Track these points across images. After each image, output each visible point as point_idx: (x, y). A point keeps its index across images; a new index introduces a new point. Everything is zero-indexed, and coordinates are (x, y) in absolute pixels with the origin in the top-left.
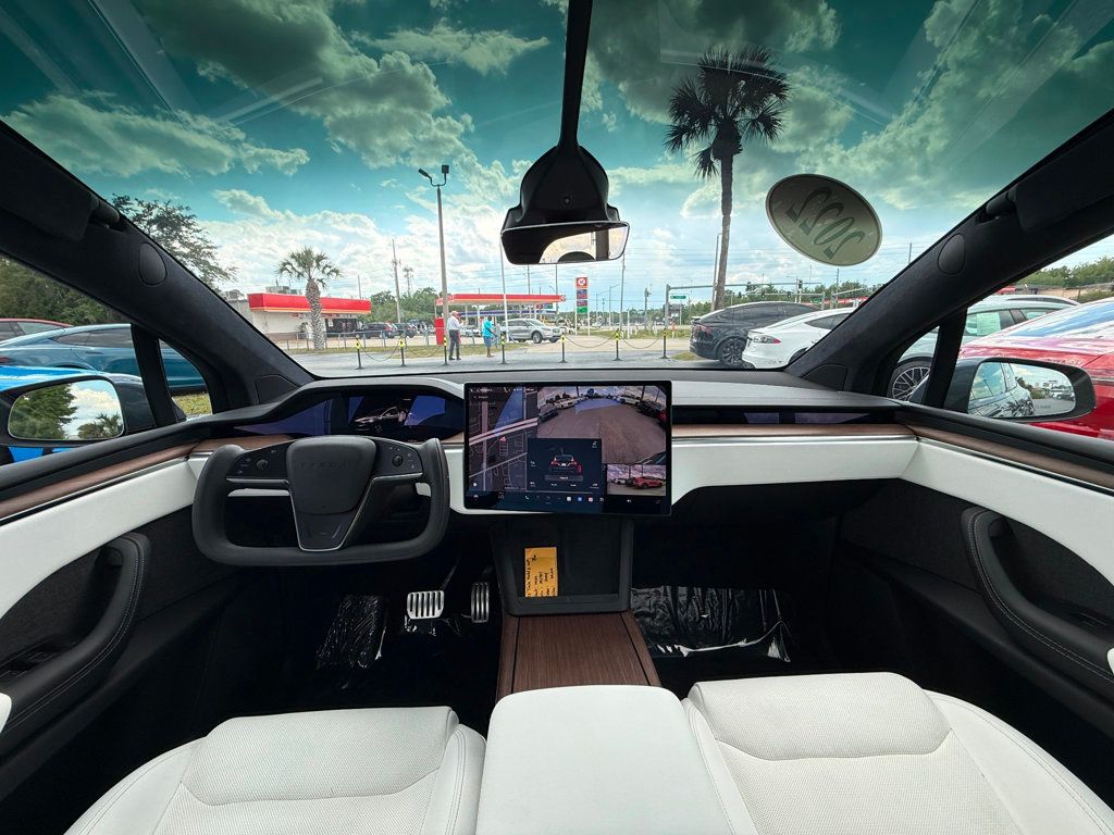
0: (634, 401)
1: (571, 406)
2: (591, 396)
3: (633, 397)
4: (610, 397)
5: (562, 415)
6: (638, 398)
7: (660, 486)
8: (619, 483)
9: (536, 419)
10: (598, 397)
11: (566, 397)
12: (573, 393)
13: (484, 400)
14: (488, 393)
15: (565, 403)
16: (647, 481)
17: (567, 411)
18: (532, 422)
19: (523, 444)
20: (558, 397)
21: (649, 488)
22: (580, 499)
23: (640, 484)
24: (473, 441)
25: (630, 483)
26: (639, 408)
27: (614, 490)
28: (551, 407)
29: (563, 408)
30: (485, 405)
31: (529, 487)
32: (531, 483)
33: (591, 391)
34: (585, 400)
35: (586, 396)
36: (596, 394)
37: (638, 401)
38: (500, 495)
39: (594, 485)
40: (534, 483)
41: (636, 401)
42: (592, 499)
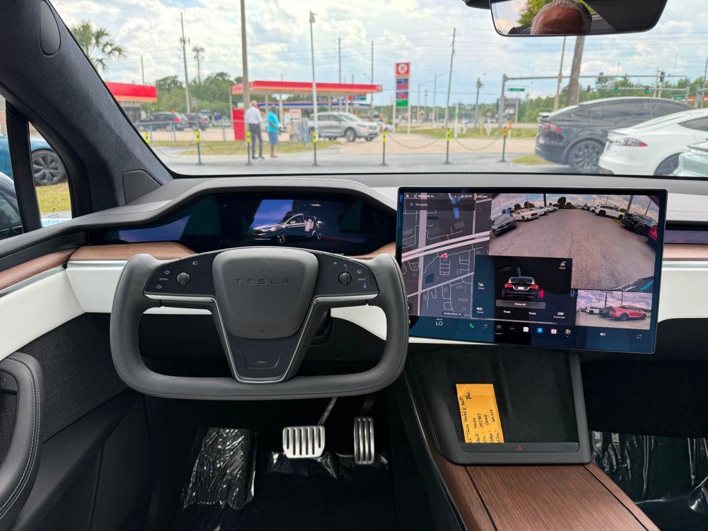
0: (617, 214)
1: (535, 217)
2: (562, 204)
3: (616, 209)
4: (586, 208)
5: (522, 228)
6: (622, 210)
7: (643, 317)
8: (591, 313)
9: (488, 233)
10: (570, 206)
11: (529, 206)
12: (538, 200)
13: (424, 208)
14: (428, 201)
15: (527, 214)
16: (628, 312)
17: (530, 224)
18: (483, 237)
19: (470, 262)
20: (518, 207)
21: (629, 319)
22: (540, 330)
23: (618, 314)
24: (406, 257)
25: (605, 313)
26: (624, 222)
27: (583, 321)
28: (508, 218)
29: (525, 220)
30: (423, 215)
31: (475, 313)
32: (478, 309)
33: (562, 200)
34: (554, 211)
35: (555, 205)
36: (569, 204)
37: (623, 214)
38: (438, 321)
39: (559, 314)
40: (481, 309)
41: (621, 213)
42: (555, 331)
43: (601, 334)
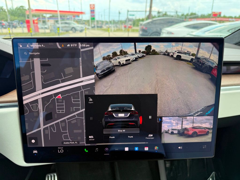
0: (189, 58)
1: (128, 62)
2: (149, 51)
3: (188, 53)
4: (167, 54)
5: (119, 72)
6: (193, 55)
7: (207, 134)
8: (172, 133)
9: (93, 76)
10: (155, 53)
11: (123, 53)
13: (37, 57)
14: (40, 50)
15: (123, 60)
16: (197, 130)
18: (89, 80)
19: (81, 101)
20: (115, 54)
21: (198, 136)
22: (136, 149)
23: (191, 132)
24: (27, 99)
25: (182, 133)
26: (194, 64)
27: (167, 139)
28: (107, 64)
29: (121, 65)
30: (37, 62)
31: (88, 141)
32: (90, 137)
33: (149, 48)
34: (143, 56)
35: (143, 52)
36: (154, 51)
37: (194, 58)
38: (60, 149)
39: (150, 135)
40: (92, 137)
41: (192, 57)
42: (148, 148)
43: (179, 148)
